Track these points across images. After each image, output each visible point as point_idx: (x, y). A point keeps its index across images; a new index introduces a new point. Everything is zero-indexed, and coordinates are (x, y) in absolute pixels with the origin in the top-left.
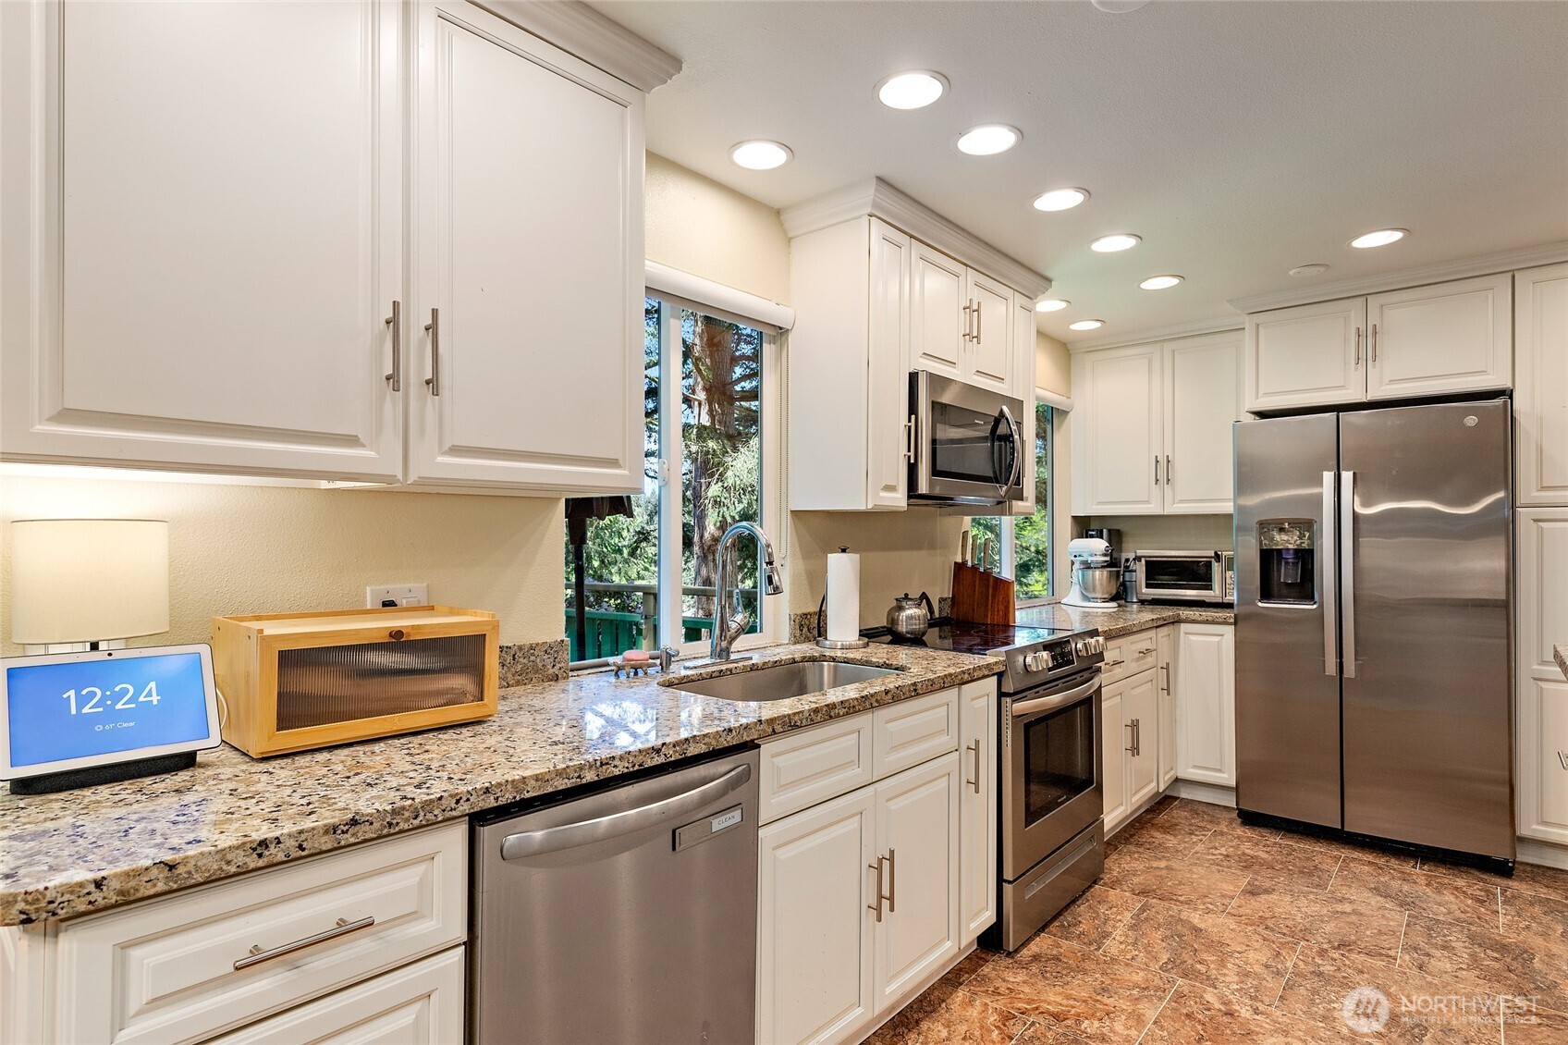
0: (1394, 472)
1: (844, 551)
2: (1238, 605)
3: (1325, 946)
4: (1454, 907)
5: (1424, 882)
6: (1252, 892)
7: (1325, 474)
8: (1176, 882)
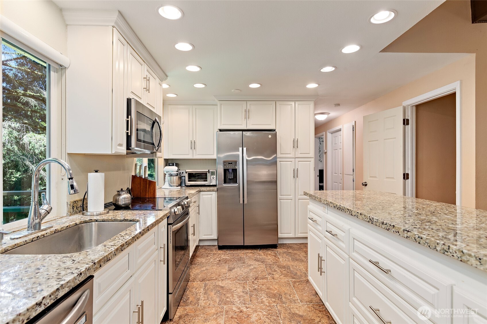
0: (255, 148)
1: (96, 171)
2: (218, 185)
3: (253, 280)
4: (271, 259)
5: (263, 255)
6: (230, 270)
7: (240, 148)
8: (211, 273)
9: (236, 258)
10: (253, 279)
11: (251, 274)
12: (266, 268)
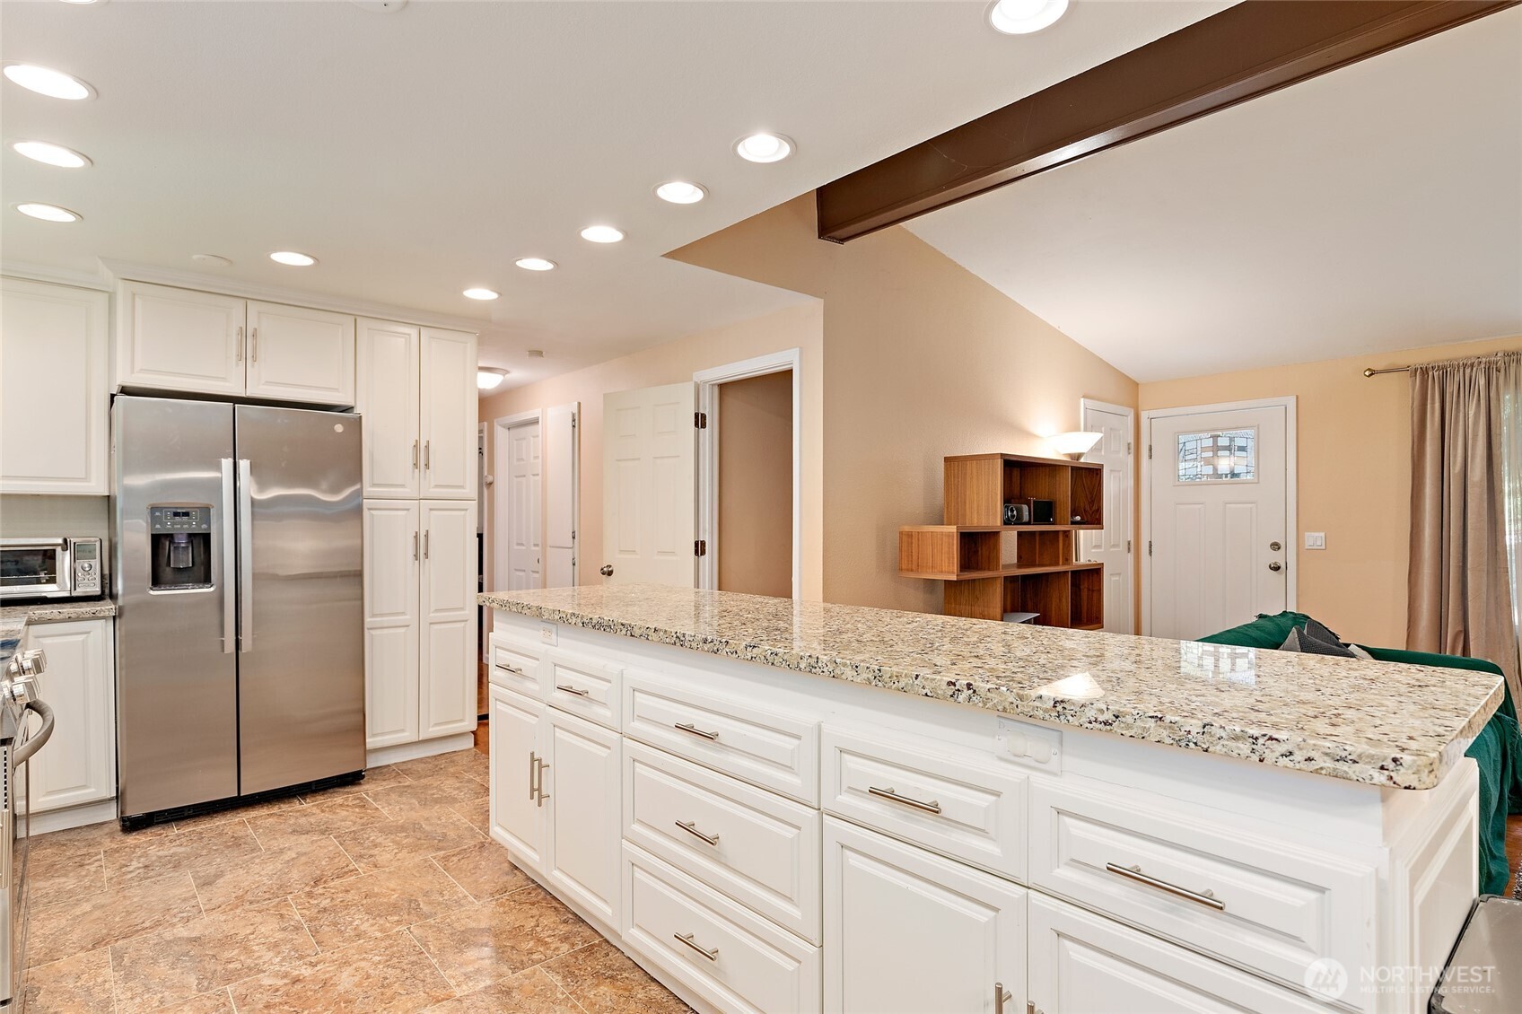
4: (352, 818)
5: (318, 811)
6: (207, 883)
7: (224, 461)
8: (124, 914)
9: (216, 844)
10: (307, 885)
11: (295, 874)
12: (341, 844)
